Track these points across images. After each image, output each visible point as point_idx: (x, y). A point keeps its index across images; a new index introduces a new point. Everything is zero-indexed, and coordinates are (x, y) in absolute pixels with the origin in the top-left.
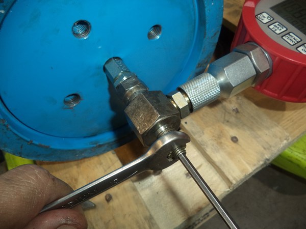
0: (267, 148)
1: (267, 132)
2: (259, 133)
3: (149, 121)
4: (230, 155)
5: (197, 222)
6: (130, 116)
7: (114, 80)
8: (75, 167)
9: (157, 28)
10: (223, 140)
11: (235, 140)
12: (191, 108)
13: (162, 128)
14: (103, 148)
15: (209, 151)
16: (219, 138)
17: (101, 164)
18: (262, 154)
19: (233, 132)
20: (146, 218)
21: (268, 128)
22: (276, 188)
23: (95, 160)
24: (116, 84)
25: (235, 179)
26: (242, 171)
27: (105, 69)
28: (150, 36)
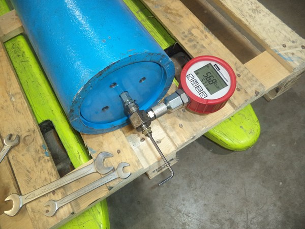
0: (195, 131)
1: (197, 123)
2: (193, 123)
3: (139, 123)
4: (178, 133)
5: (163, 167)
6: (131, 120)
7: (125, 103)
8: (101, 136)
9: (144, 79)
10: (175, 126)
11: (181, 126)
12: (155, 117)
13: (144, 126)
14: (116, 128)
15: (168, 131)
16: (173, 125)
17: (114, 135)
18: (193, 133)
19: (180, 122)
20: (136, 161)
21: (198, 121)
22: (211, 150)
23: (111, 133)
24: (126, 105)
25: (178, 144)
26: (182, 141)
27: (120, 96)
28: (140, 81)
